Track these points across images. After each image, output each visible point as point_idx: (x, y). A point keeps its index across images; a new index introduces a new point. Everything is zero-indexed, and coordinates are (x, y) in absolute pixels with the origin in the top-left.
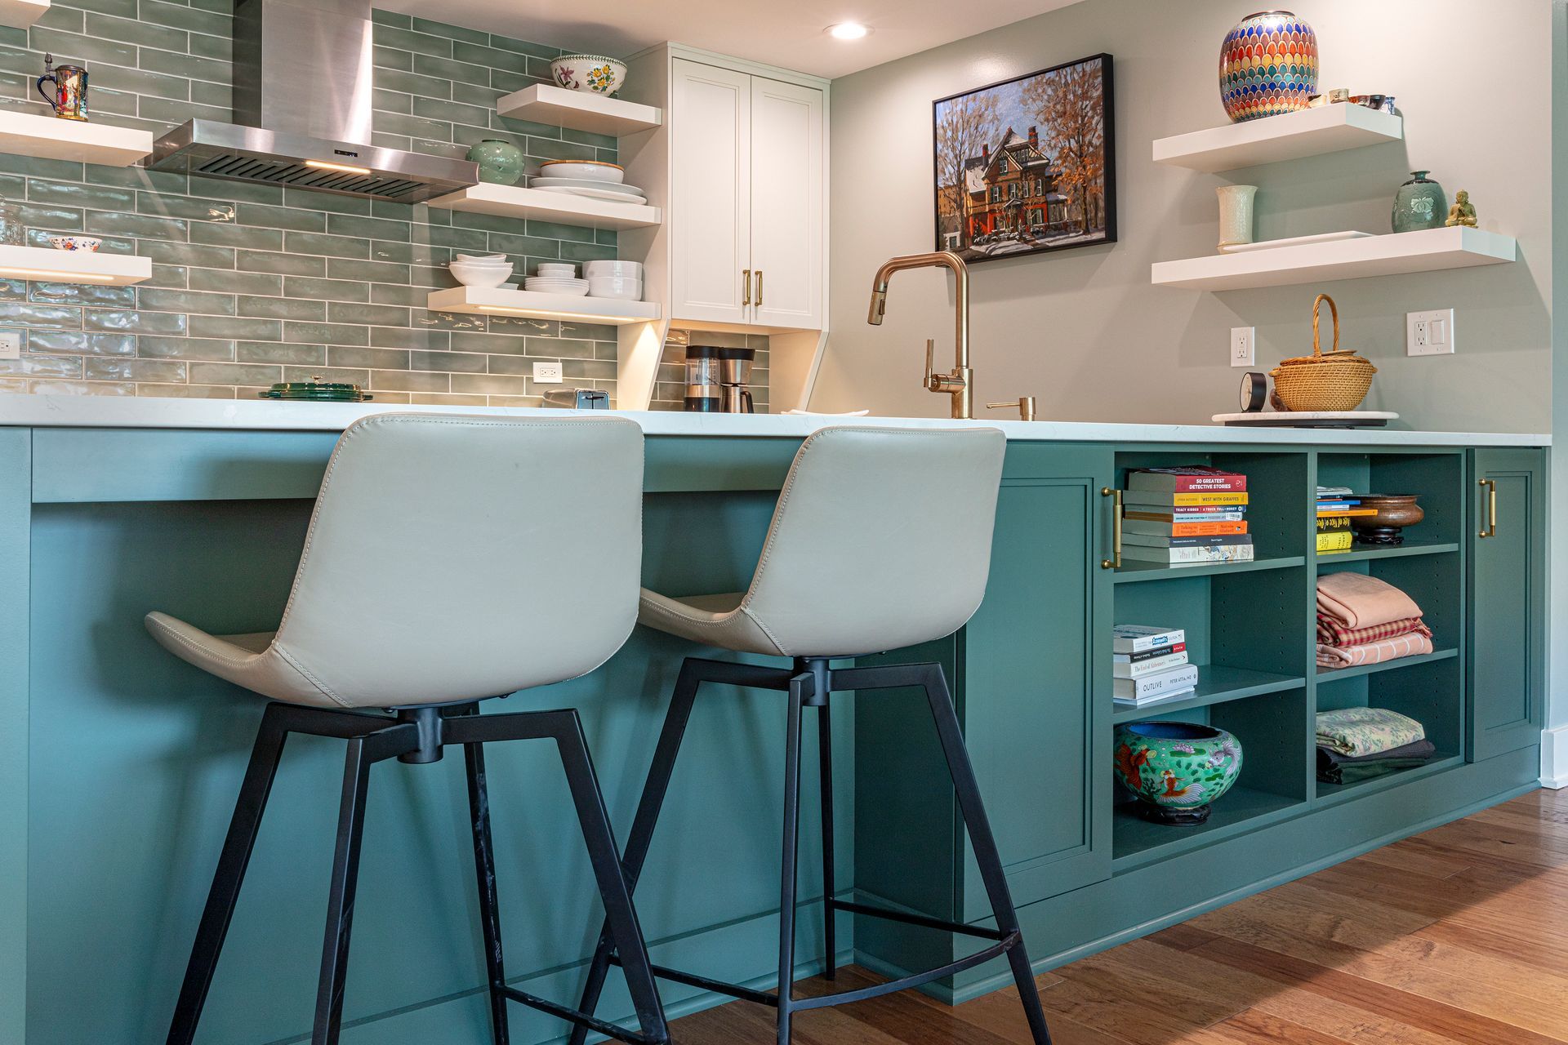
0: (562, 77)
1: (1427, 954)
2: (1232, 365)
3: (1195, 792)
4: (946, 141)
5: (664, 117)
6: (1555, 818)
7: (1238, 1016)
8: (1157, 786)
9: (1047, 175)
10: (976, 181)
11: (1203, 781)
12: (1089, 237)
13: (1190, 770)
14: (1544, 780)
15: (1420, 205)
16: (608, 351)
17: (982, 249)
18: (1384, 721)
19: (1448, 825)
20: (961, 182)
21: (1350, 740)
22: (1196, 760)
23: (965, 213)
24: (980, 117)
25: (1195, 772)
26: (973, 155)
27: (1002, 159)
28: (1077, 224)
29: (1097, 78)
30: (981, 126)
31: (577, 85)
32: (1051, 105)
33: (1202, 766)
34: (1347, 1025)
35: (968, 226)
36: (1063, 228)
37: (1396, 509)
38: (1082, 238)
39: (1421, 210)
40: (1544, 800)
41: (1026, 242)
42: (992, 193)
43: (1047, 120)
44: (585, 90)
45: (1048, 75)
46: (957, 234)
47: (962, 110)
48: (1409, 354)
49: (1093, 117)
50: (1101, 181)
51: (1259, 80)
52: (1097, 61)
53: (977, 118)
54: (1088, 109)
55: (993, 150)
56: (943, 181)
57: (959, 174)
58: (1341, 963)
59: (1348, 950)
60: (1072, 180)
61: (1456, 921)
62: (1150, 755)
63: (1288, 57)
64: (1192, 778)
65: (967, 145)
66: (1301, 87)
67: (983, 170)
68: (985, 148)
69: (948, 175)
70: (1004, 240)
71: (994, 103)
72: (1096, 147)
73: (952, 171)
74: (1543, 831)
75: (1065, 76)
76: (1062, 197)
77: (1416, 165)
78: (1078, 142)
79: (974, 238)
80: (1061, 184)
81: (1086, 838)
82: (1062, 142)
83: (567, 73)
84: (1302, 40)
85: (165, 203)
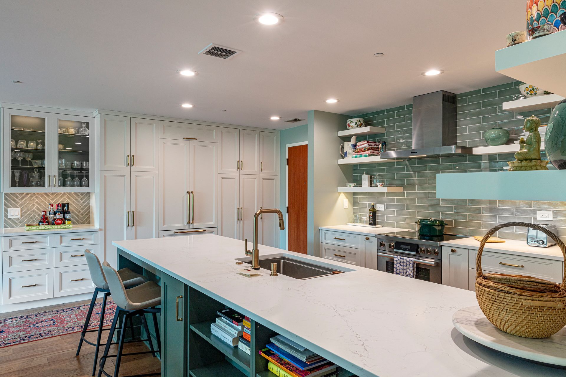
85: (412, 169)
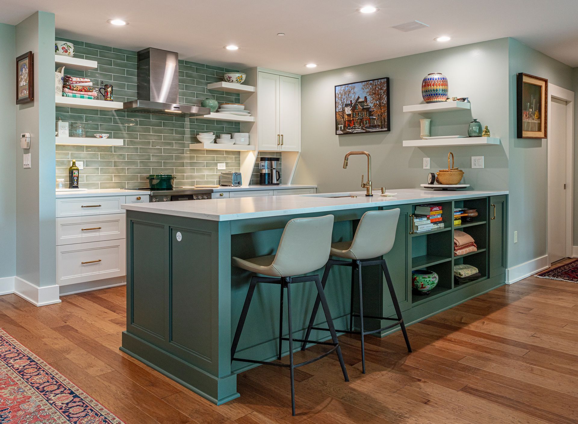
0: (228, 79)
1: (484, 324)
2: (424, 168)
3: (428, 287)
4: (339, 98)
5: (256, 89)
6: (510, 292)
7: (445, 338)
8: (419, 286)
9: (370, 111)
10: (348, 110)
11: (430, 284)
12: (382, 130)
13: (427, 282)
14: (506, 282)
15: (475, 129)
16: (237, 159)
17: (350, 131)
18: (468, 268)
19: (484, 294)
20: (343, 111)
21: (461, 273)
22: (428, 279)
23: (345, 120)
24: (350, 92)
25: (428, 282)
26: (347, 103)
27: (356, 105)
28: (379, 126)
29: (385, 84)
30: (350, 95)
31: (232, 81)
32: (371, 90)
33: (430, 281)
34: (468, 339)
35: (346, 124)
36: (375, 127)
37: (471, 213)
38: (380, 130)
39: (476, 130)
40: (506, 287)
41: (364, 130)
42: (353, 114)
43: (370, 95)
44: (235, 82)
45: (370, 82)
46: (342, 126)
47: (344, 89)
48: (472, 168)
49: (384, 95)
50: (386, 114)
51: (433, 93)
52: (385, 79)
53: (349, 92)
54: (382, 93)
55: (353, 102)
56: (338, 110)
57: (343, 108)
58: (465, 326)
59: (466, 324)
60: (377, 113)
61: (489, 317)
62: (417, 278)
63: (441, 86)
64: (427, 284)
65: (345, 100)
66: (444, 95)
67: (350, 107)
68: (351, 101)
69: (339, 108)
70: (357, 128)
71: (354, 88)
72: (384, 104)
73: (341, 107)
74: (506, 295)
75: (376, 83)
76: (374, 117)
77: (474, 116)
78: (379, 102)
79: (347, 127)
80: (374, 114)
81: (406, 299)
82: (374, 101)
83: (230, 78)
84: (444, 81)
85: (120, 121)
